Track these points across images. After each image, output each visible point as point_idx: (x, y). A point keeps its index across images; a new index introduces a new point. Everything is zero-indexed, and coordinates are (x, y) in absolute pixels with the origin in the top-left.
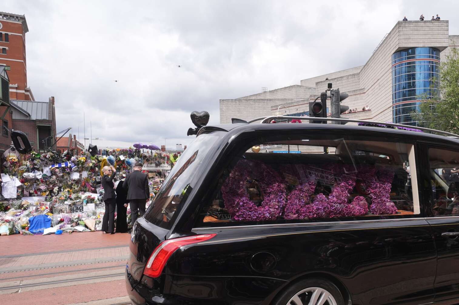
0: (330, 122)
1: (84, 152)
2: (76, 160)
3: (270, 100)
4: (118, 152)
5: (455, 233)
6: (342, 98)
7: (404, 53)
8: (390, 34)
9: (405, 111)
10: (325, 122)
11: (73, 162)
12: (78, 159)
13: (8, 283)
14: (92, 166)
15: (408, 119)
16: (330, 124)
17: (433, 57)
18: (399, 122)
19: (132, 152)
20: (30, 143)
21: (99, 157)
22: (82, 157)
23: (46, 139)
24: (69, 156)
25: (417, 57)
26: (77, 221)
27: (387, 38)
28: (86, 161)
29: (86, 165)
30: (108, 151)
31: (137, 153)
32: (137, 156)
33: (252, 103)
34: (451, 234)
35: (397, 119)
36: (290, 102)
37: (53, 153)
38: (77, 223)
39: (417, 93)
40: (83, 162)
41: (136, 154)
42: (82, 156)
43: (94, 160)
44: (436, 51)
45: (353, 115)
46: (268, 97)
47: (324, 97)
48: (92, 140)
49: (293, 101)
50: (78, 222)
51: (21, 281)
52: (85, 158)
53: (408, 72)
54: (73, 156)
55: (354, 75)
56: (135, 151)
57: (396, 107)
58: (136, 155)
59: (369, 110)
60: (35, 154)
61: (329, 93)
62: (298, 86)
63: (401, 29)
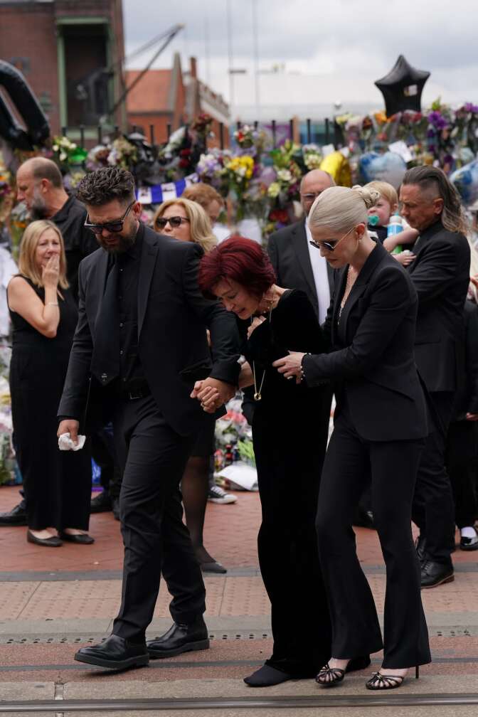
1: (249, 134)
2: (218, 168)
4: (385, 129)
11: (206, 179)
12: (223, 166)
13: (17, 685)
14: (277, 198)
19: (441, 124)
20: (38, 102)
21: (307, 152)
22: (240, 156)
23: (92, 80)
24: (189, 155)
26: (234, 443)
28: (256, 173)
29: (254, 194)
30: (345, 123)
31: (465, 130)
32: (464, 142)
37: (132, 142)
38: (232, 451)
40: (244, 179)
41: (460, 132)
42: (239, 150)
43: (288, 168)
48: (262, 77)
50: (235, 447)
51: (56, 683)
52: (250, 160)
54: (204, 151)
56: (457, 120)
58: (459, 137)
60: (66, 149)
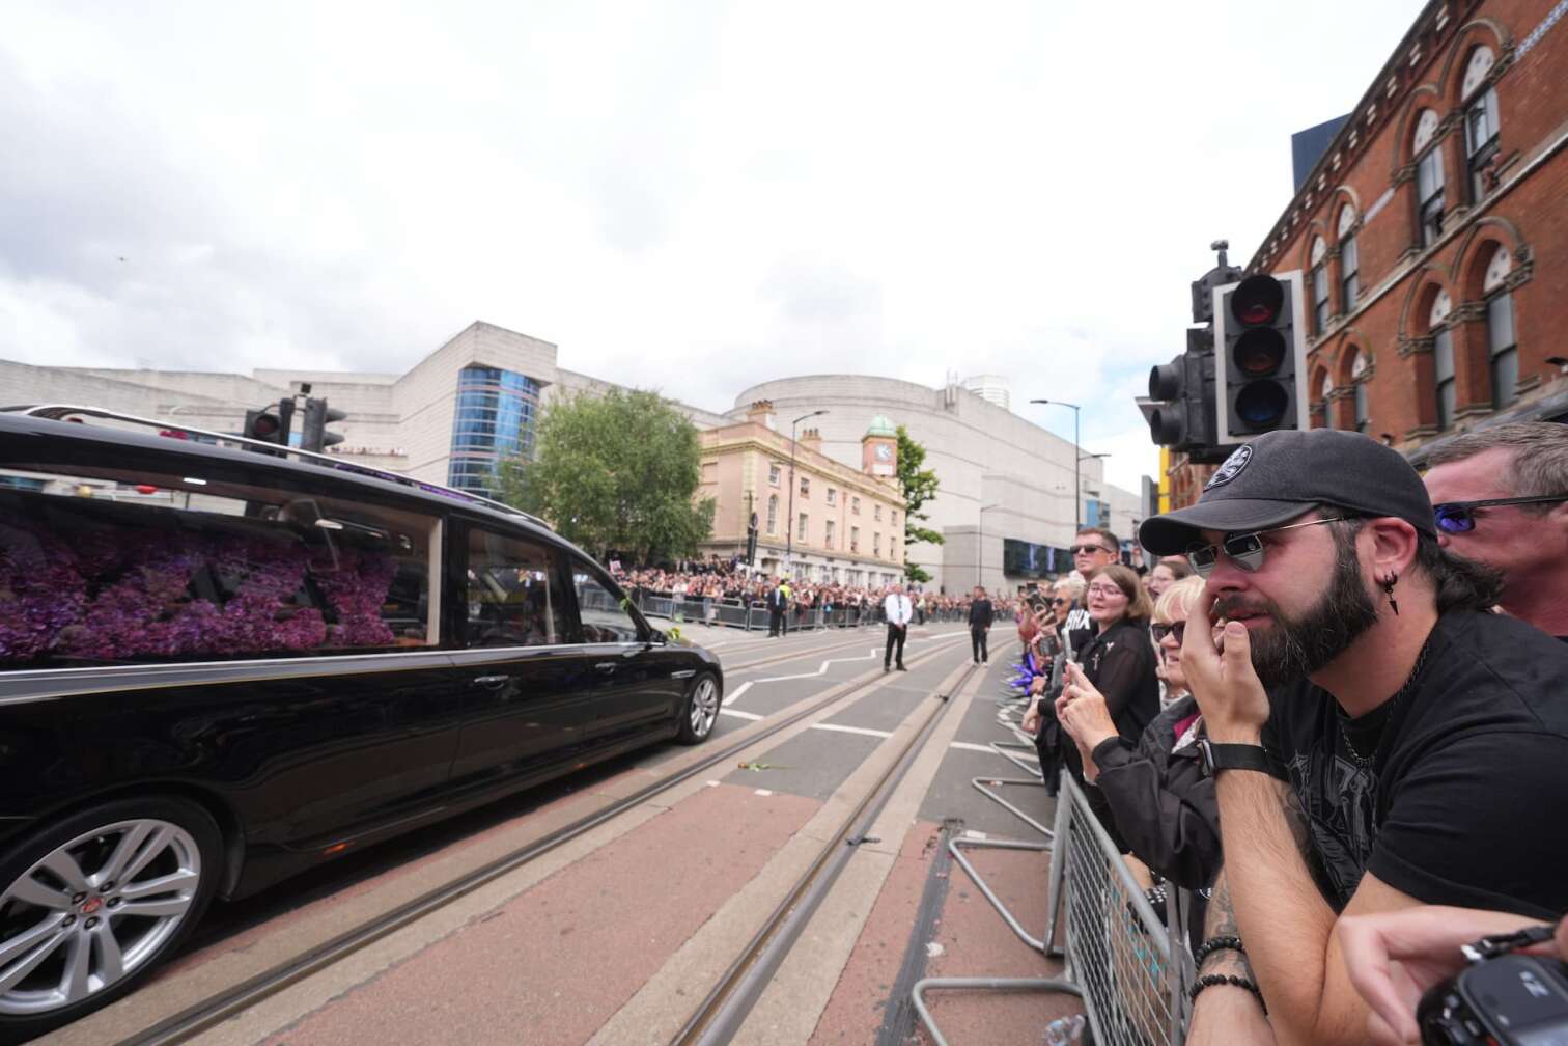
0: (296, 457)
3: (158, 391)
5: (498, 678)
6: (333, 417)
7: (480, 373)
8: (460, 335)
9: (471, 469)
10: (283, 454)
15: (474, 483)
16: (293, 462)
17: (528, 392)
18: (460, 485)
25: (502, 386)
27: (453, 340)
33: (98, 385)
34: (492, 679)
35: (457, 480)
36: (216, 405)
39: (497, 445)
44: (534, 384)
45: (369, 459)
46: (154, 382)
47: (287, 407)
49: (226, 406)
53: (486, 405)
55: (381, 387)
57: (457, 459)
59: (404, 456)
61: (301, 403)
62: (244, 378)
63: (479, 332)
